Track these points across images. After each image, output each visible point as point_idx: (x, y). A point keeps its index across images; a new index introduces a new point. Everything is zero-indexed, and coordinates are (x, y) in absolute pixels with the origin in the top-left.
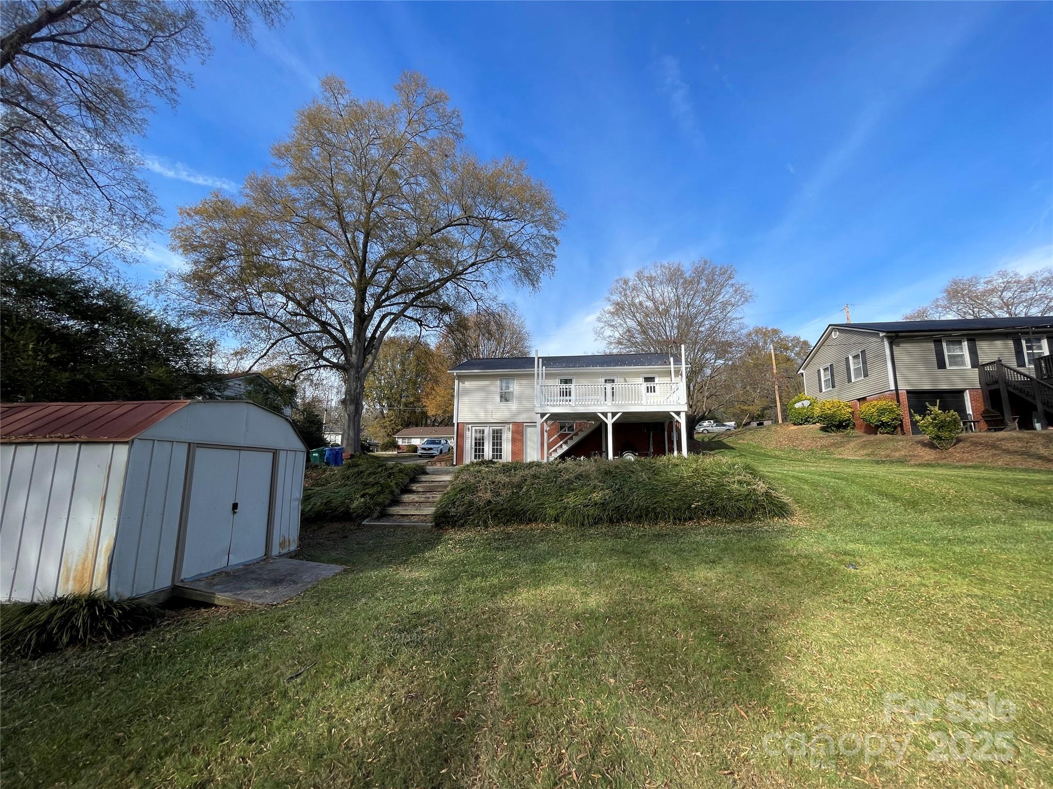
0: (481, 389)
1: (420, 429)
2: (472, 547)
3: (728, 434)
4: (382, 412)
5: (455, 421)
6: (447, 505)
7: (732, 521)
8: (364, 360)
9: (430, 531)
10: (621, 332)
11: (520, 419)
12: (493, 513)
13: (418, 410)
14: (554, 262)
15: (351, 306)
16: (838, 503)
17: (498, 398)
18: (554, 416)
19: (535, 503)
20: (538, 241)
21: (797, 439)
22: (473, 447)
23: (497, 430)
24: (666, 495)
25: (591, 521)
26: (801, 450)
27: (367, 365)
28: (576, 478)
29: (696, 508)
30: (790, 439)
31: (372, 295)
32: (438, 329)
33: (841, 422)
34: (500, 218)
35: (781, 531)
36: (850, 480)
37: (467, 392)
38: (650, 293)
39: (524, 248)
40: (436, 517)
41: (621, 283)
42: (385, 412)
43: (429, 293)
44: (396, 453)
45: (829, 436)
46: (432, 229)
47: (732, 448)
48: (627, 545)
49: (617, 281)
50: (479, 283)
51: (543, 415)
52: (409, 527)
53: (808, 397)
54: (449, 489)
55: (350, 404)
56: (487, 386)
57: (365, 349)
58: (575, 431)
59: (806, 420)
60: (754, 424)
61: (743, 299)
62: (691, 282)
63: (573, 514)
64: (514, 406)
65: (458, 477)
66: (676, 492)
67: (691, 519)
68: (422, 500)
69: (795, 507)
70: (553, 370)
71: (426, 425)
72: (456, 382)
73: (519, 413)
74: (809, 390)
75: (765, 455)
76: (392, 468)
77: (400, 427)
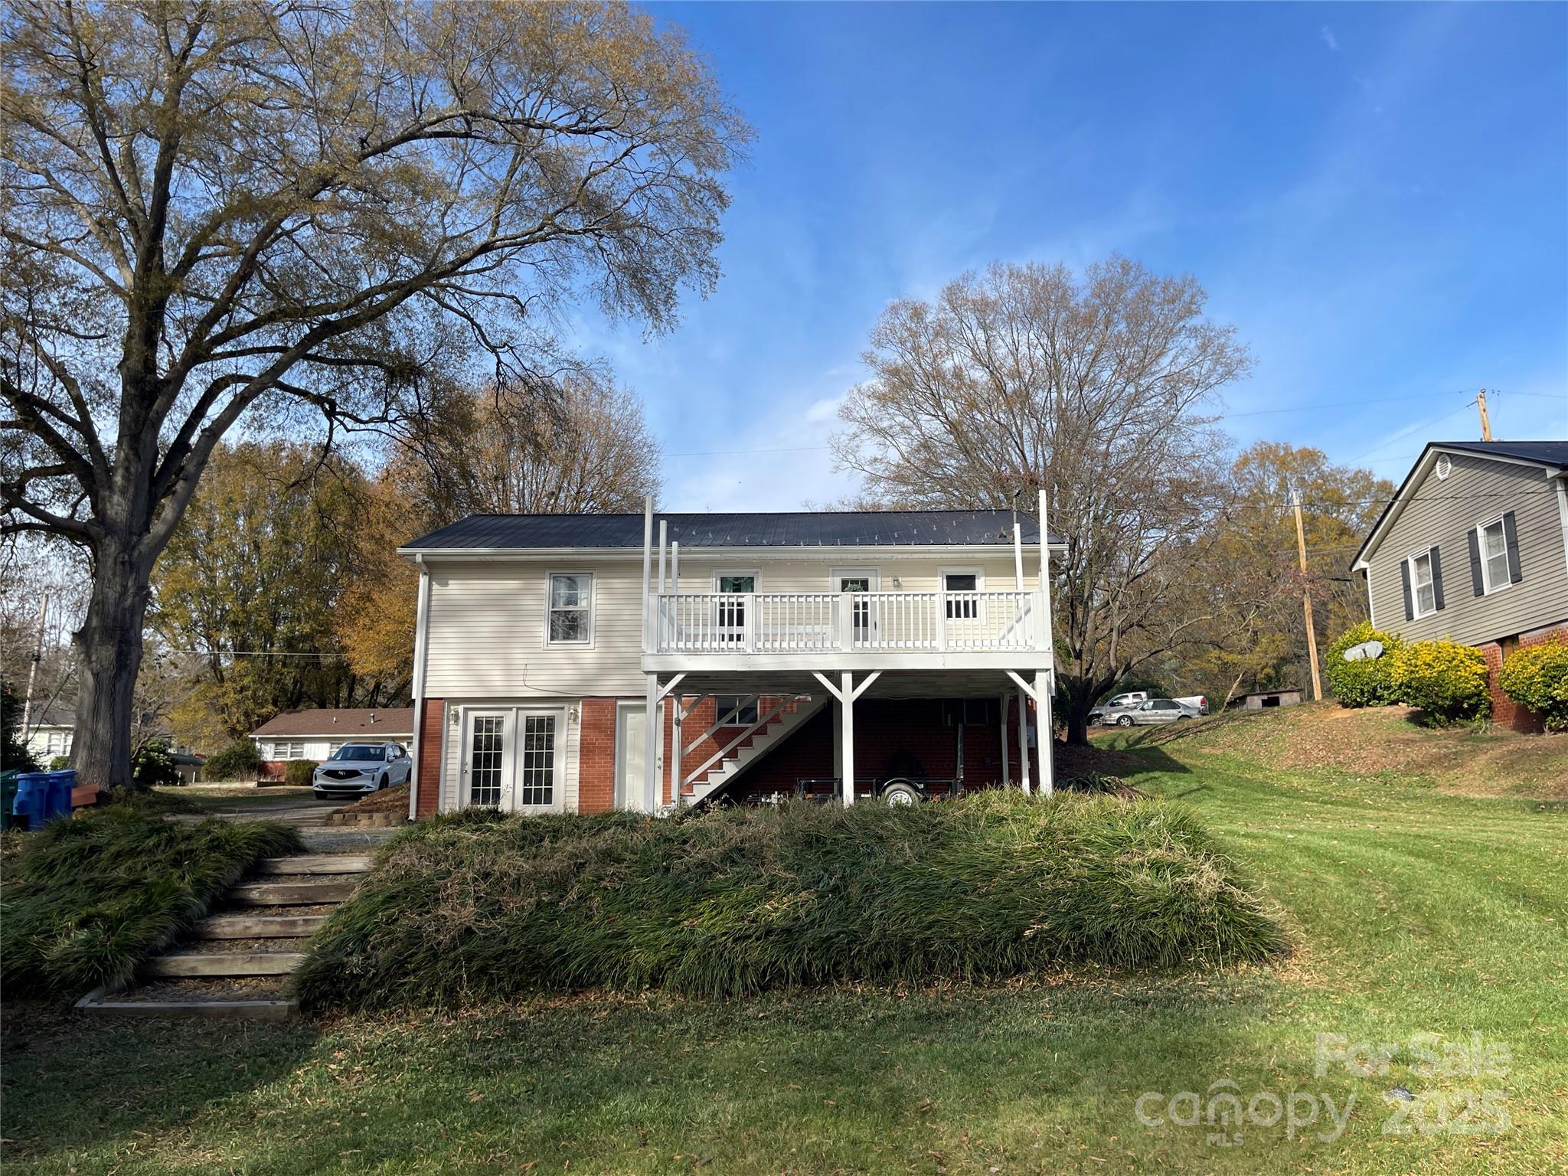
0: (497, 603)
1: (332, 715)
2: (400, 1067)
3: (1181, 729)
4: (215, 664)
5: (416, 694)
6: (340, 946)
7: (1131, 973)
8: (151, 509)
9: (283, 1025)
10: (903, 448)
11: (608, 687)
12: (476, 965)
13: (328, 660)
14: (716, 253)
15: (114, 354)
16: (1408, 920)
17: (544, 631)
18: (695, 682)
19: (599, 933)
20: (669, 194)
21: (1349, 745)
22: (469, 768)
23: (541, 721)
24: (960, 903)
25: (751, 978)
26: (1356, 775)
27: (158, 528)
28: (728, 858)
29: (1034, 938)
30: (1330, 745)
31: (182, 325)
32: (384, 427)
33: (1457, 701)
34: (561, 123)
35: (1251, 1000)
36: (1443, 856)
37: (454, 612)
38: (982, 345)
39: (633, 209)
40: (304, 983)
41: (905, 315)
42: (225, 663)
43: (355, 322)
44: (251, 785)
45: (1429, 739)
46: (363, 141)
47: (1184, 769)
48: (839, 1047)
49: (894, 310)
50: (501, 301)
51: (664, 677)
52: (220, 1014)
53: (1379, 634)
54: (354, 896)
55: (102, 643)
56: (514, 594)
57: (154, 482)
58: (760, 722)
59: (1370, 696)
60: (1255, 702)
61: (1220, 370)
62: (1089, 321)
63: (703, 960)
64: (586, 652)
65: (387, 860)
66: (987, 894)
67: (1020, 969)
68: (273, 930)
69: (1295, 931)
70: (699, 553)
71: (351, 703)
72: (423, 581)
73: (604, 670)
74: (1383, 615)
75: (1265, 788)
76: (189, 838)
77: (270, 708)
